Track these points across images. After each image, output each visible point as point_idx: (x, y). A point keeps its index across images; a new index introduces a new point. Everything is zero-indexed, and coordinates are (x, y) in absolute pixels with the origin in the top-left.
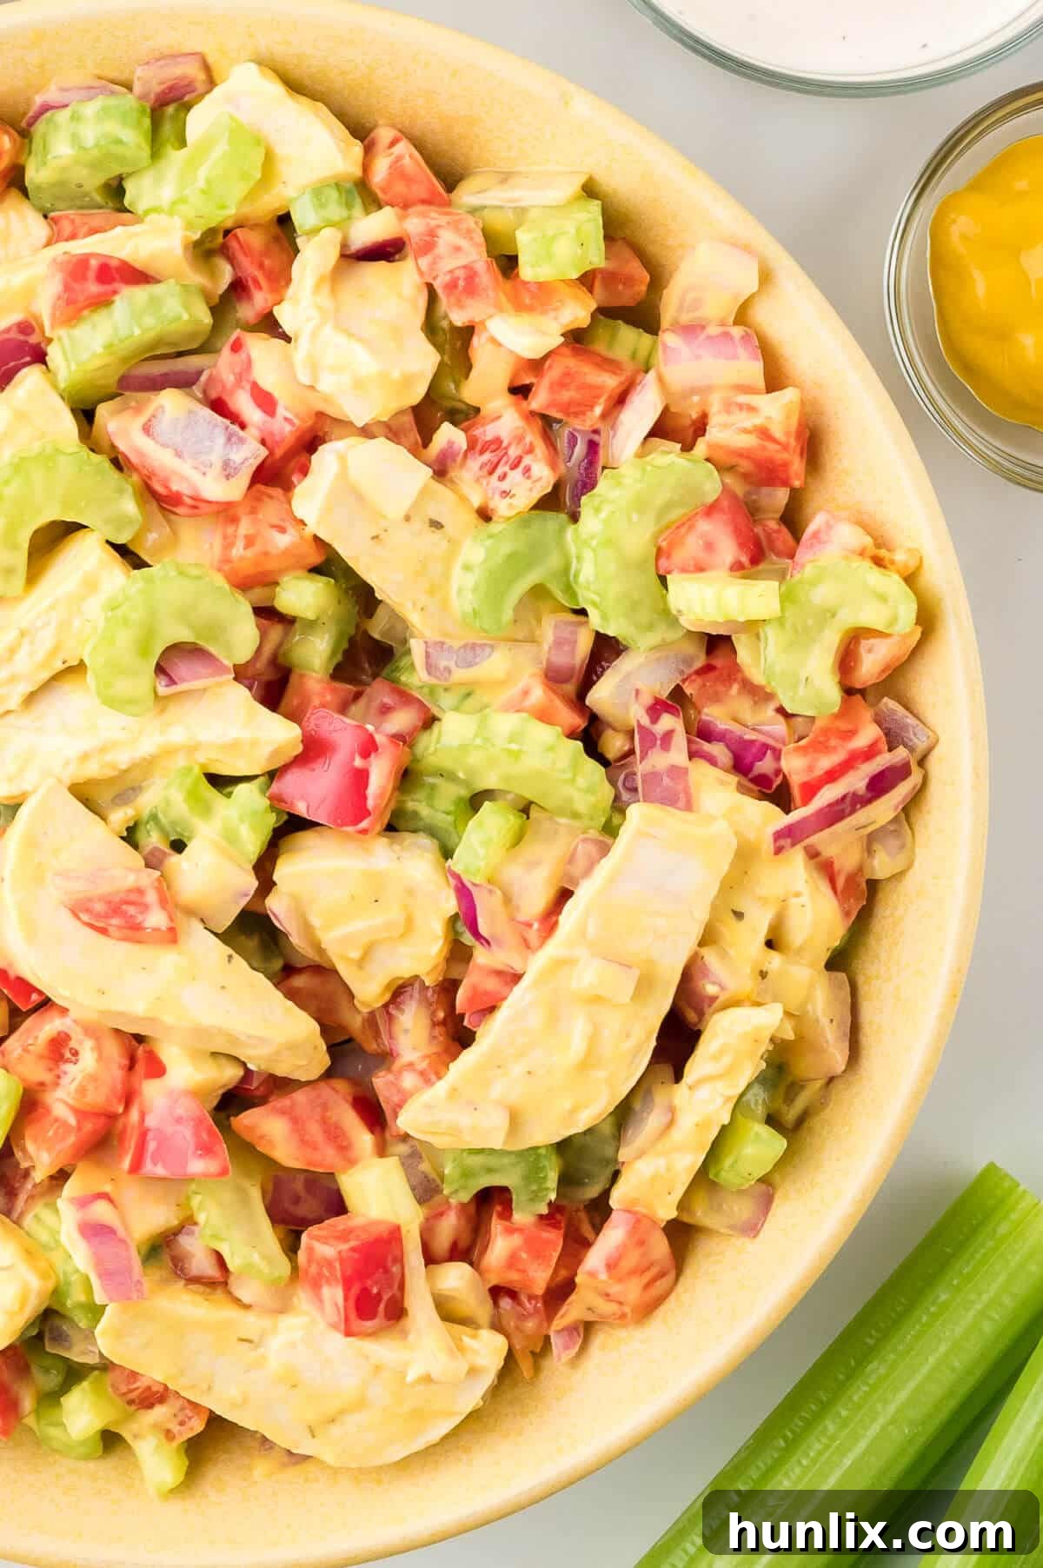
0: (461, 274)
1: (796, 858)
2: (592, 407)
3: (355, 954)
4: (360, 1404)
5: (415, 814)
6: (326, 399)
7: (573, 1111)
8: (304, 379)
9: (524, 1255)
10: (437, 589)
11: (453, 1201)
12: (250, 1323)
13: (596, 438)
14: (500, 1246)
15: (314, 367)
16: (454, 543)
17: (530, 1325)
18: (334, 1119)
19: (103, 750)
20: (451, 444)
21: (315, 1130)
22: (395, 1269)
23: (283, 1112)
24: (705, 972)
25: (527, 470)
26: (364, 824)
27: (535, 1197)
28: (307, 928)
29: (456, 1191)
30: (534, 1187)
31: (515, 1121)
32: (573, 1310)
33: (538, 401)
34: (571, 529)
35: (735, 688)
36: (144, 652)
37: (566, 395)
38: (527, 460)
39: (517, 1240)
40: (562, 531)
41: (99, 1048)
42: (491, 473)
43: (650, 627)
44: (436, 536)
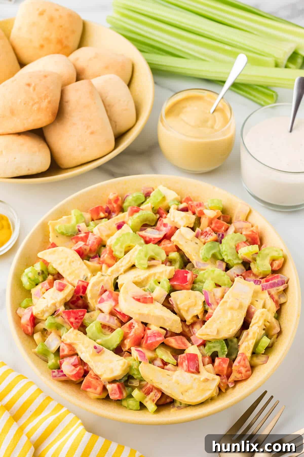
0: (199, 204)
1: (266, 292)
2: (222, 227)
3: (186, 308)
4: (191, 388)
5: (196, 287)
6: (176, 223)
7: (230, 329)
8: (172, 220)
9: (222, 363)
10: (198, 253)
11: (207, 355)
12: (169, 373)
13: (223, 234)
14: (217, 361)
15: (174, 218)
16: (200, 247)
17: (224, 381)
18: (183, 341)
19: (138, 276)
20: (198, 231)
21: (180, 342)
22: (197, 362)
23: (174, 338)
24: (252, 308)
25: (212, 235)
26: (187, 283)
27: (223, 354)
28: (177, 305)
29: (208, 353)
30: (223, 351)
31: (218, 332)
32: (232, 378)
33: (213, 226)
34: (220, 245)
35: (252, 275)
36: (146, 256)
37: (218, 225)
38: (211, 234)
39: (220, 360)
40: (219, 245)
41: (138, 324)
42: (206, 236)
43: (235, 259)
44: (196, 245)
